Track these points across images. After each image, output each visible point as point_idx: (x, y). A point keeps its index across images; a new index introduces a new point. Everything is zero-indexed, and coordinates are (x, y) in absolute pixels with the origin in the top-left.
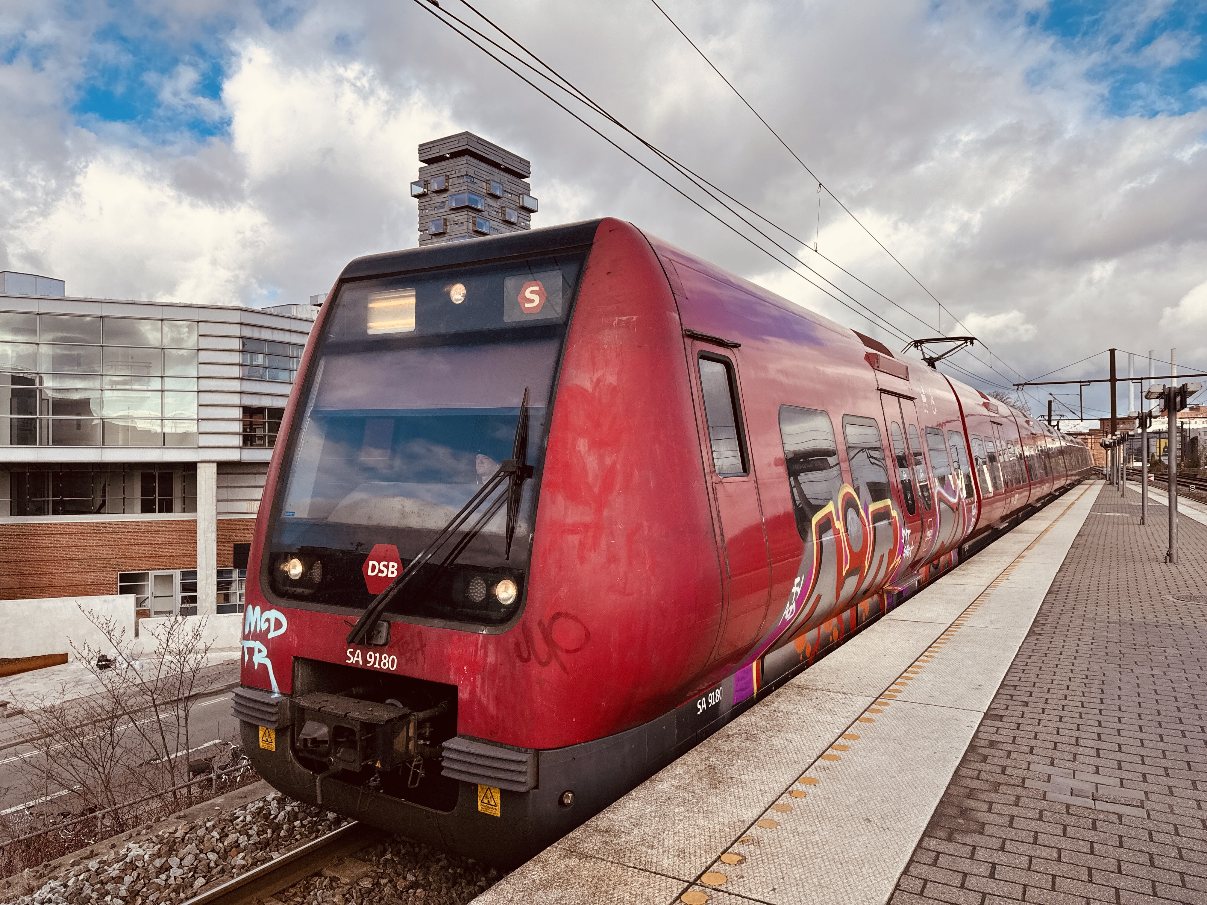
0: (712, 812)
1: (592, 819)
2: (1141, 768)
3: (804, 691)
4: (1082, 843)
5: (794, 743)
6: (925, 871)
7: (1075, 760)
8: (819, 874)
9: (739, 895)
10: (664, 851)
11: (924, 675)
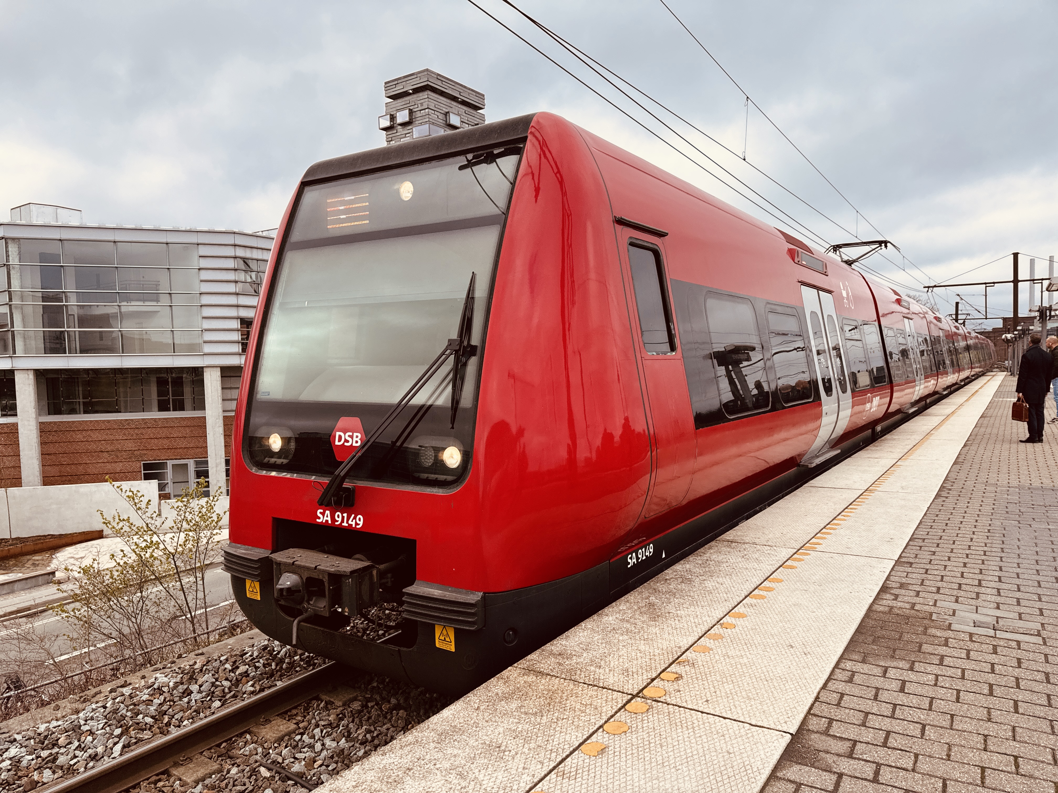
0: (652, 640)
1: (547, 645)
2: (1038, 605)
3: (734, 544)
4: (984, 664)
5: (724, 585)
6: (841, 687)
7: (978, 597)
8: (747, 689)
9: (676, 705)
10: (610, 671)
11: (842, 531)
